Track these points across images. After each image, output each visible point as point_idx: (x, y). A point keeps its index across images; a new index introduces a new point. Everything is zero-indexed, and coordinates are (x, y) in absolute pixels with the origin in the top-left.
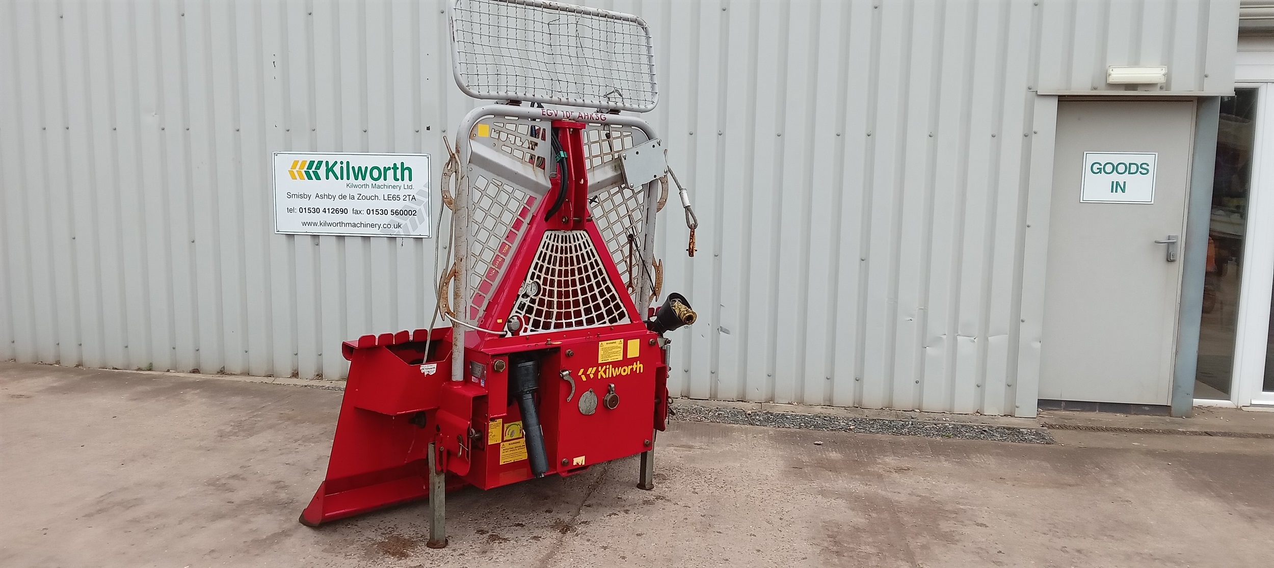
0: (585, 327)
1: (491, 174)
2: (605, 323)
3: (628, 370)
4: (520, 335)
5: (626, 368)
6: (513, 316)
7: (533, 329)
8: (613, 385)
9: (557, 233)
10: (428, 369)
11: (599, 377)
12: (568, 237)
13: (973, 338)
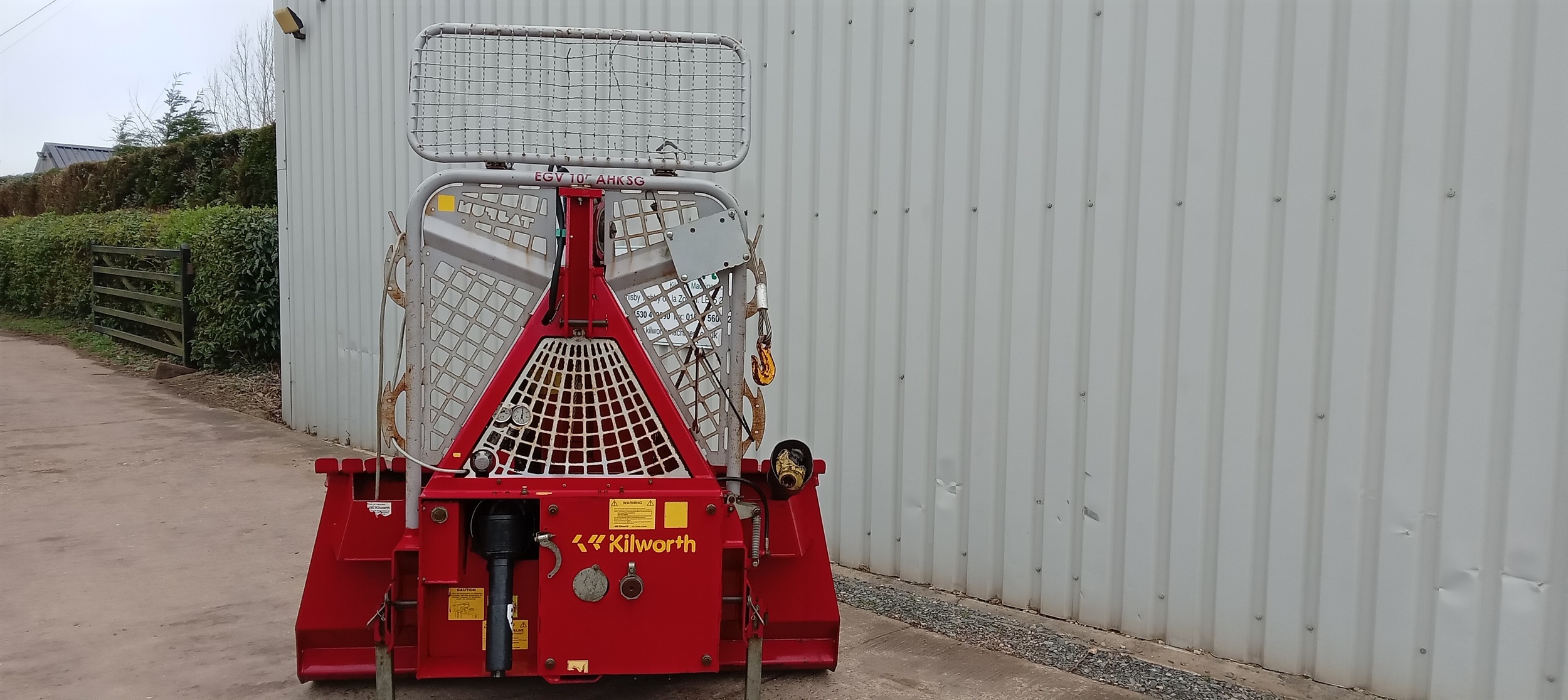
0: (606, 475)
1: (460, 259)
2: (641, 473)
3: (666, 546)
4: (490, 477)
5: (662, 542)
6: (480, 450)
7: (513, 470)
8: (633, 565)
9: (564, 342)
10: (379, 508)
11: (611, 550)
12: (582, 348)
13: (1535, 584)
